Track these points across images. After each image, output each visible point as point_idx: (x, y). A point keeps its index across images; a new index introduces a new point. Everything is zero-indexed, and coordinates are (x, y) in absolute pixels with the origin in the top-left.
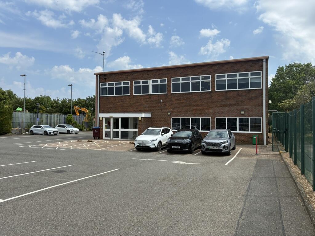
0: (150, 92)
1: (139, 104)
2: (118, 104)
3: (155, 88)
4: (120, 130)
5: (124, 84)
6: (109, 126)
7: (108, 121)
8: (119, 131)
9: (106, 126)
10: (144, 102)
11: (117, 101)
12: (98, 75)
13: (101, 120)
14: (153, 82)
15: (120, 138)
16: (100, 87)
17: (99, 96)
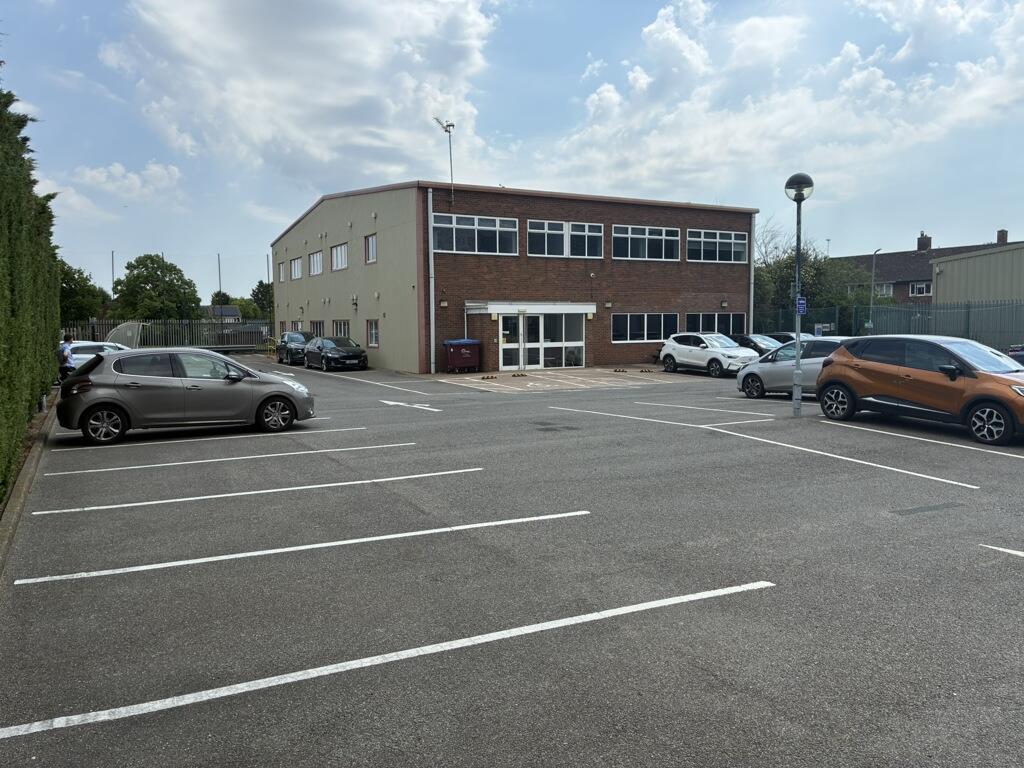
0: (567, 253)
1: (541, 279)
2: (487, 277)
3: (577, 244)
4: (542, 345)
5: (503, 224)
6: (512, 337)
7: (510, 323)
8: (538, 349)
9: (504, 335)
10: (554, 276)
11: (485, 269)
12: (430, 190)
13: (495, 321)
14: (575, 228)
15: (541, 365)
16: (432, 224)
17: (432, 251)
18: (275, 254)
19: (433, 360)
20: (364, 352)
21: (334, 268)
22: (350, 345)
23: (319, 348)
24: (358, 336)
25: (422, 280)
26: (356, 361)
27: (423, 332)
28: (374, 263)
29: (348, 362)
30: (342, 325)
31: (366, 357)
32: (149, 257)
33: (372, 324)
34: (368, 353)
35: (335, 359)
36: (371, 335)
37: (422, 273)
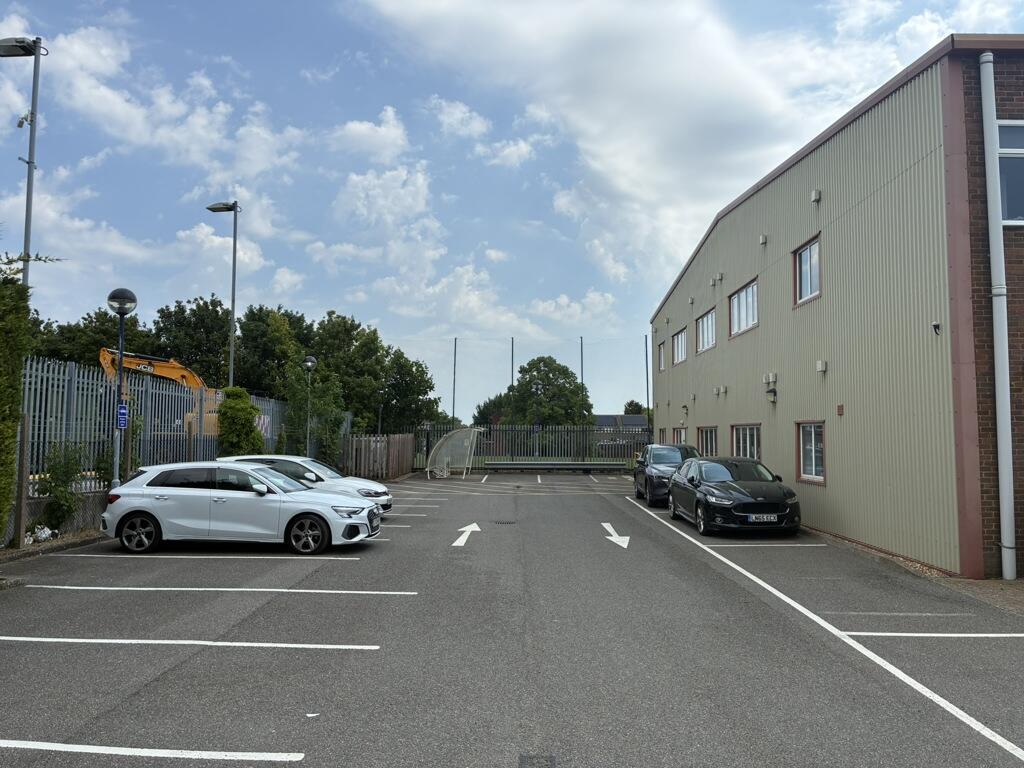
12: (987, 57)
16: (994, 151)
17: (998, 222)
18: (655, 332)
19: (1008, 536)
20: (792, 494)
21: (735, 330)
22: (760, 478)
23: (691, 480)
24: (777, 458)
25: (967, 308)
26: (773, 518)
27: (973, 454)
28: (815, 299)
29: (753, 517)
30: (748, 434)
31: (796, 508)
32: (541, 360)
33: (811, 433)
34: (802, 496)
35: (723, 510)
36: (807, 453)
37: (966, 286)
